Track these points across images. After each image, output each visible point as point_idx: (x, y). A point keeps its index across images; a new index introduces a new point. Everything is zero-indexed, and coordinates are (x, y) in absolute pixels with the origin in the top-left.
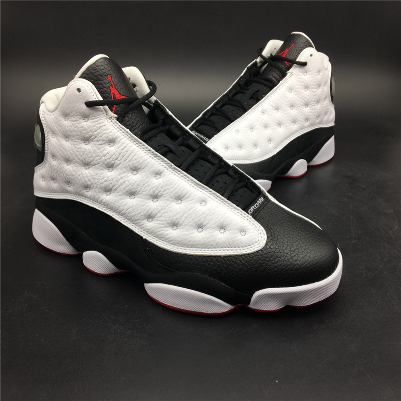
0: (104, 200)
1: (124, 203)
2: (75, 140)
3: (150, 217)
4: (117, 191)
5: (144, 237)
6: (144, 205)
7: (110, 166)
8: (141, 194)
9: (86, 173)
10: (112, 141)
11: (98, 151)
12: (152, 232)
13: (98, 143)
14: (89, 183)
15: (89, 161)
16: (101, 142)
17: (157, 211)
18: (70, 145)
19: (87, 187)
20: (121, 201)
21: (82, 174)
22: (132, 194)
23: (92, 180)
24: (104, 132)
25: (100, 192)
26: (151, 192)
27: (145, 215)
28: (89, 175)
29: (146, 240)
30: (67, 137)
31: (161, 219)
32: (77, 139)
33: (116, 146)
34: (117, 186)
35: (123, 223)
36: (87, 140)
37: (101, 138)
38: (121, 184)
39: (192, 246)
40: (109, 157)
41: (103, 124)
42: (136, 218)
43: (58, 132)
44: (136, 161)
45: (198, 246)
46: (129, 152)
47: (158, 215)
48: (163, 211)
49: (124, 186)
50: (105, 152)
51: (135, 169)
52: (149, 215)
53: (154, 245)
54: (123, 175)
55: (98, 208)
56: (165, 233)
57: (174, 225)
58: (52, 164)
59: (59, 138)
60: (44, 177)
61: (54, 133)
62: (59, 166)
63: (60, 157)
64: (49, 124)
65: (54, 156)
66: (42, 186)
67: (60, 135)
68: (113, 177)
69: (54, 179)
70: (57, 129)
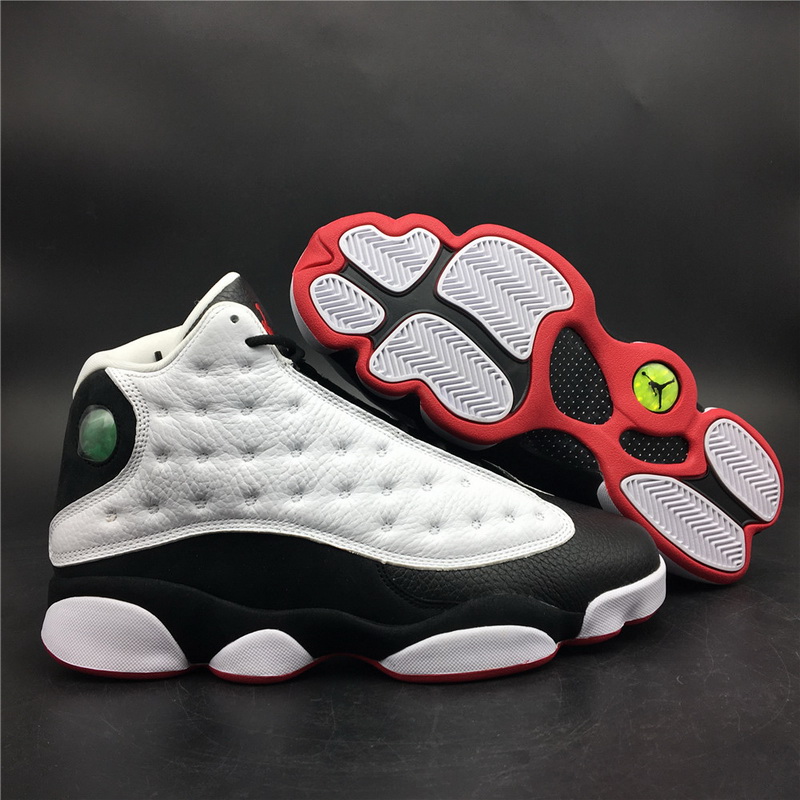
0: (293, 511)
1: (334, 507)
2: (224, 410)
3: (388, 521)
4: (315, 489)
5: (384, 560)
6: (372, 503)
7: (298, 447)
8: (362, 484)
9: (245, 469)
10: (295, 403)
11: (272, 422)
12: (398, 547)
13: (271, 408)
14: (257, 484)
15: (255, 444)
16: (276, 406)
17: (398, 508)
18: (210, 420)
19: (253, 494)
20: (327, 506)
21: (239, 470)
22: (346, 488)
23: (264, 478)
24: (281, 388)
25: (281, 497)
26: (379, 478)
27: (377, 520)
28: (256, 469)
29: (387, 564)
30: (202, 406)
31: (408, 519)
32: (229, 406)
33: (302, 410)
34: (316, 479)
35: (336, 546)
36: (249, 405)
37: (276, 399)
38: (324, 475)
39: (473, 553)
40: (293, 430)
41: (277, 375)
42: (361, 528)
43: (182, 403)
44: (343, 431)
45: (484, 550)
46: (327, 418)
47: (402, 514)
48: (409, 506)
49: (328, 476)
50: (286, 422)
51: (343, 446)
52: (385, 519)
53: (406, 568)
54: (323, 458)
55: (277, 531)
56: (423, 542)
57: (435, 525)
58: (156, 470)
59: (181, 412)
60: (113, 512)
61: (164, 406)
62: (180, 468)
63: (183, 449)
64: (154, 391)
65: (163, 452)
66: (107, 532)
67: (186, 406)
68: (305, 464)
69: (152, 504)
70: (178, 397)
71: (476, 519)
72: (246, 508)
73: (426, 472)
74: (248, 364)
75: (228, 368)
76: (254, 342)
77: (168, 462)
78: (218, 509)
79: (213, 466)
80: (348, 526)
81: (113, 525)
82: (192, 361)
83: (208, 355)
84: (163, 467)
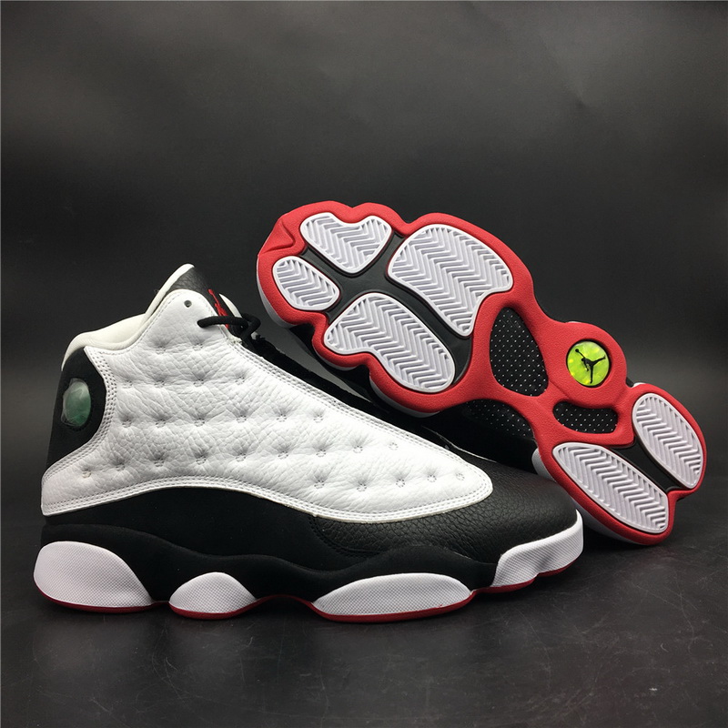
0: (236, 469)
1: (273, 466)
2: (178, 382)
3: (320, 479)
4: (257, 450)
5: (315, 514)
6: (306, 463)
7: (243, 414)
8: (298, 447)
9: (196, 433)
10: (241, 376)
11: (220, 392)
12: (327, 502)
13: (219, 380)
14: (206, 446)
15: (205, 411)
16: (224, 379)
17: (329, 468)
18: (166, 391)
19: (202, 455)
20: (267, 465)
21: (191, 434)
22: (284, 450)
23: (212, 441)
24: (229, 363)
25: (226, 457)
26: (314, 441)
27: (310, 478)
28: (206, 433)
29: (318, 517)
30: (161, 379)
31: (338, 478)
32: (183, 379)
33: (247, 382)
34: (258, 441)
35: (274, 500)
36: (200, 378)
37: (224, 372)
38: (264, 438)
39: (396, 508)
40: (239, 399)
41: (225, 352)
42: (296, 485)
43: (143, 376)
44: (283, 400)
45: (405, 506)
46: (270, 389)
47: (333, 473)
48: (339, 466)
49: (269, 439)
50: (232, 393)
51: (283, 413)
52: (317, 477)
53: (334, 521)
54: (265, 423)
55: (223, 487)
56: (350, 498)
57: (362, 483)
58: (121, 434)
59: (143, 384)
60: (88, 469)
61: (129, 379)
62: (141, 432)
63: (144, 415)
64: (121, 366)
65: (127, 419)
66: (83, 486)
67: (147, 379)
68: (249, 428)
69: (119, 463)
70: (140, 371)
71: (400, 478)
72: (197, 466)
73: (358, 437)
74: (199, 342)
75: (182, 346)
76: (205, 323)
77: (132, 427)
78: (174, 468)
79: (169, 431)
80: (284, 483)
81: (87, 481)
82: (152, 340)
83: (164, 335)
84: (127, 430)
